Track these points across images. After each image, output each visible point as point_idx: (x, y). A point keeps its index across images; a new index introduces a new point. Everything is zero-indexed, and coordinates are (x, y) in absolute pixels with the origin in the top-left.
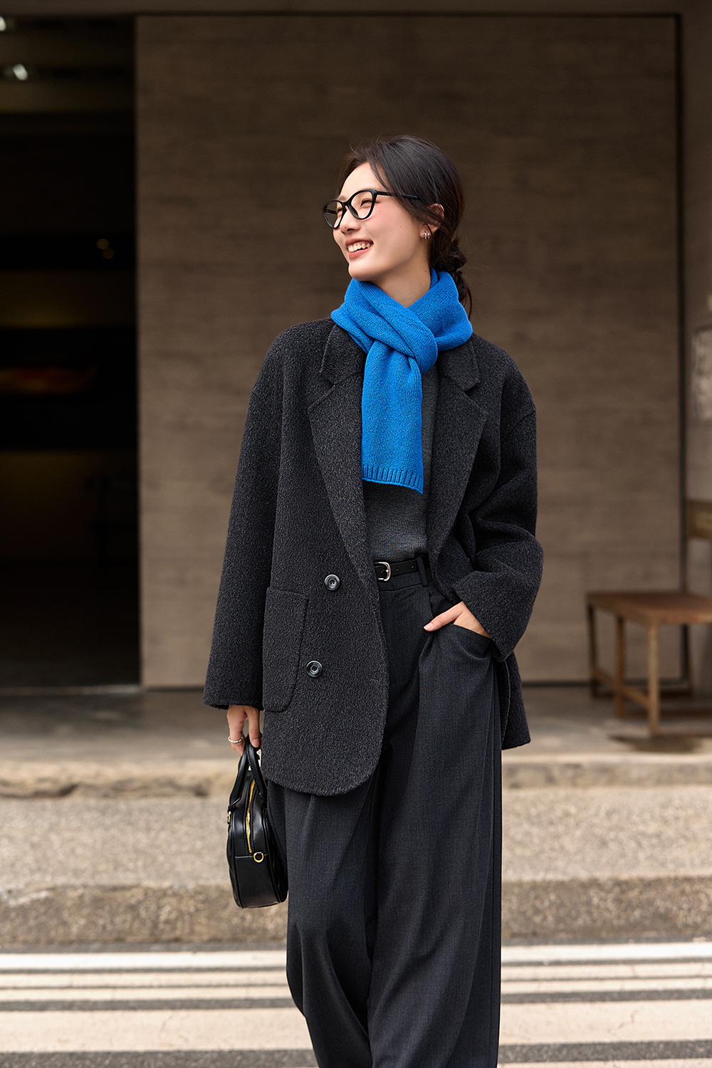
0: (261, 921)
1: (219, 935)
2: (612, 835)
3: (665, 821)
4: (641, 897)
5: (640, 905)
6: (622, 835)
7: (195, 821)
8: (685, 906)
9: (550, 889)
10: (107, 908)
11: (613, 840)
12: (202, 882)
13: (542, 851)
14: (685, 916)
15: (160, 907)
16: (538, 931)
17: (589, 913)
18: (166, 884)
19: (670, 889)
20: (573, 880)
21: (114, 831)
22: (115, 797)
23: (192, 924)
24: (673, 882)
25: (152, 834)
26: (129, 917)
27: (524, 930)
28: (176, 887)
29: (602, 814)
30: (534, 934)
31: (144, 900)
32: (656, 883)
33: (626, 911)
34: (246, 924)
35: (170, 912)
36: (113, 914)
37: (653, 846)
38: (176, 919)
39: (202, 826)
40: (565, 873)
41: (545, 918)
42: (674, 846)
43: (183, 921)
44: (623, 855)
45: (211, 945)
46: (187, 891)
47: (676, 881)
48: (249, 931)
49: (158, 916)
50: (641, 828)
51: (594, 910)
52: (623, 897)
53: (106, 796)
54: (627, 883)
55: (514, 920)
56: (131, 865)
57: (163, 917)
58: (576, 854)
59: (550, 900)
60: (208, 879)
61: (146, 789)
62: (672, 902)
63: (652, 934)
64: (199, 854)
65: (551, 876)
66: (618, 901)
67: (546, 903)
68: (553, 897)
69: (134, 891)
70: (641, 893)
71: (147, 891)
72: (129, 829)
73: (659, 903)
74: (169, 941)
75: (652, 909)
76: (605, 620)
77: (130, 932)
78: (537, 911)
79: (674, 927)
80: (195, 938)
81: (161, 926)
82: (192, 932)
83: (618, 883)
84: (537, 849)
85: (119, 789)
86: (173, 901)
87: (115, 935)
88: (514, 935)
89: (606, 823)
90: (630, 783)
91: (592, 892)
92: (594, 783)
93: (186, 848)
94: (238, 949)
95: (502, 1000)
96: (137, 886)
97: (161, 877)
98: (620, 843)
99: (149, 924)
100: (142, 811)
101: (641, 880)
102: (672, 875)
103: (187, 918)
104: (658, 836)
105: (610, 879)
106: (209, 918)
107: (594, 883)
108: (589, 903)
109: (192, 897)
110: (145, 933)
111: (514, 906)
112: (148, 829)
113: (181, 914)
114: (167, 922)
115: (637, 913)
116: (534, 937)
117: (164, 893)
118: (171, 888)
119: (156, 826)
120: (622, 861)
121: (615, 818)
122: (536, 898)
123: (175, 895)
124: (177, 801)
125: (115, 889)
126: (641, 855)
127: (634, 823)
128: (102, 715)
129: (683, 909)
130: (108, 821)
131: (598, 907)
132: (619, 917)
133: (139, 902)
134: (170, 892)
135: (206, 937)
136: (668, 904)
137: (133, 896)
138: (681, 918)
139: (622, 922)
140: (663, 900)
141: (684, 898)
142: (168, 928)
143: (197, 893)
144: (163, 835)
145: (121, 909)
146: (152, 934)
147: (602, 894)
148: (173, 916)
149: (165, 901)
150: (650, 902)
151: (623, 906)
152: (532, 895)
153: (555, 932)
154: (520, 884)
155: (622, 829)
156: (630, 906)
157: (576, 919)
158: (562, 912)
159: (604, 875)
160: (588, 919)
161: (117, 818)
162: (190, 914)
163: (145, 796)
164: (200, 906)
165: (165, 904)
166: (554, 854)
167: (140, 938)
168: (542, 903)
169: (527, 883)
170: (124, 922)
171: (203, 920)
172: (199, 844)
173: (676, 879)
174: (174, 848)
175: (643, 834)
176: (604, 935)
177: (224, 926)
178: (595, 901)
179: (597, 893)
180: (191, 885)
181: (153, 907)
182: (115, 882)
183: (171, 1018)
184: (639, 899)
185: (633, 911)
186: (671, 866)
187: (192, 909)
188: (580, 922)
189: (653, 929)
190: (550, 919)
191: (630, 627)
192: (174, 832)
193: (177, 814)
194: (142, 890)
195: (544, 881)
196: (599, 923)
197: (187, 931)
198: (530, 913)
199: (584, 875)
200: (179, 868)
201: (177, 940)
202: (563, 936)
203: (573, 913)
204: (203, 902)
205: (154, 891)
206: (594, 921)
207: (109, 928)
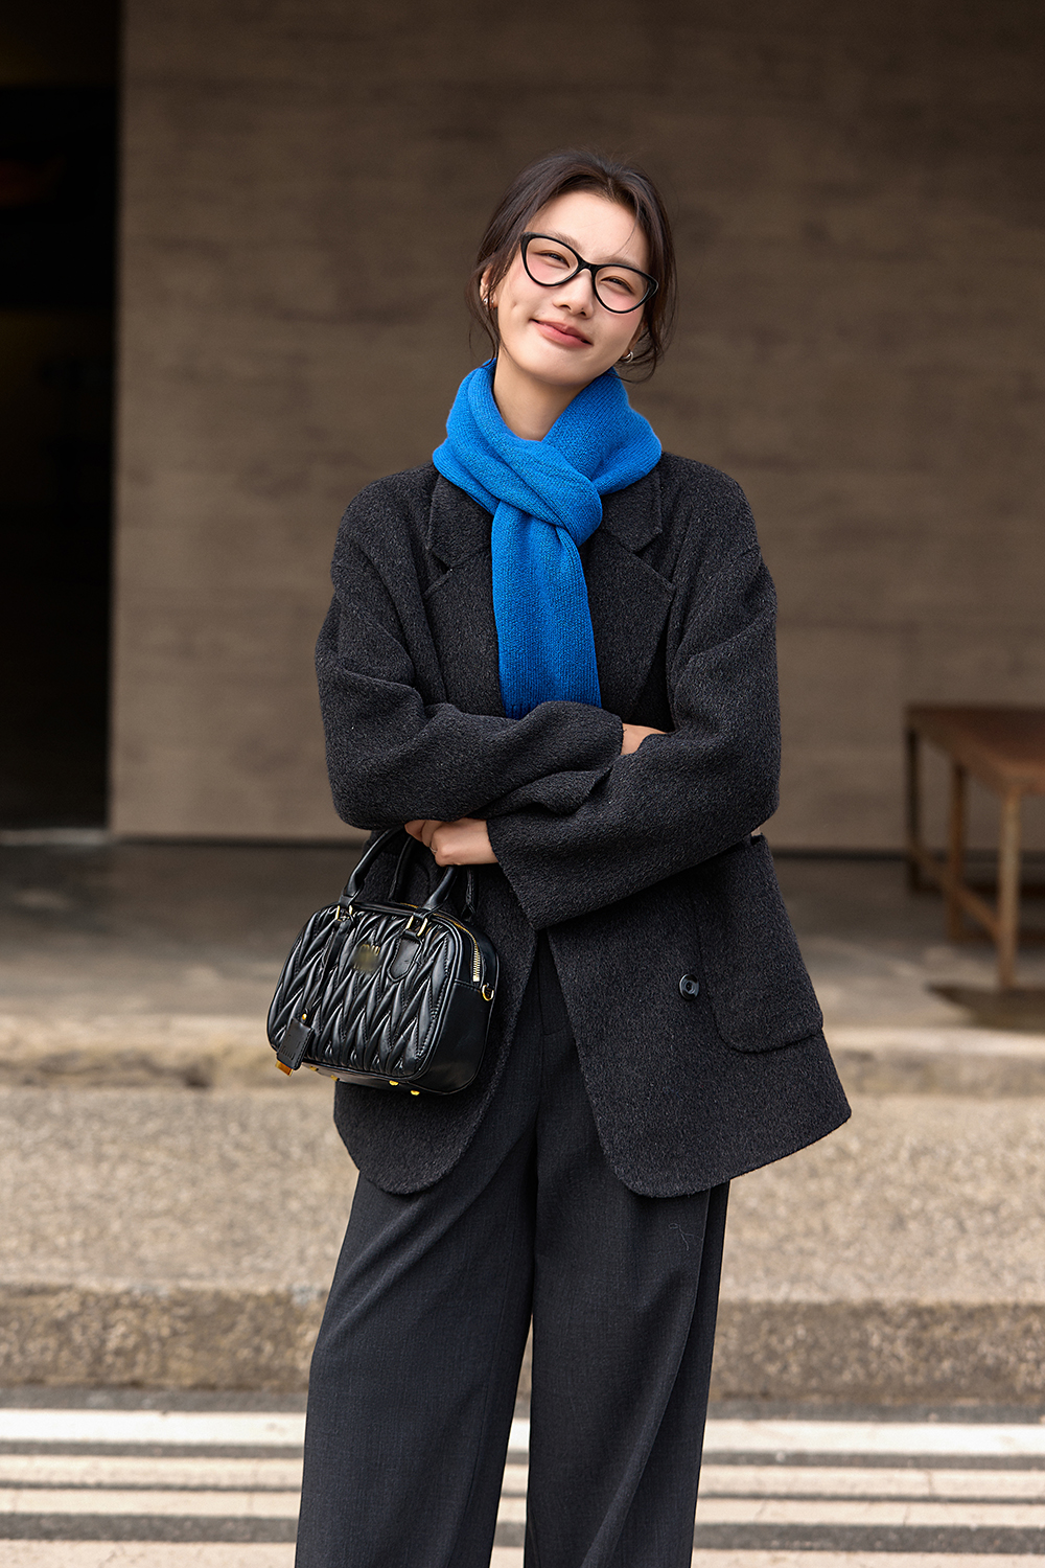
0: (289, 1354)
1: (213, 1379)
2: (916, 1203)
3: (1011, 1177)
4: (956, 1338)
5: (953, 1352)
6: (932, 1204)
7: (183, 1142)
8: (1031, 1355)
9: (796, 1318)
10: (15, 1325)
11: (915, 1216)
12: (186, 1284)
13: (788, 1238)
14: (1030, 1374)
15: (107, 1327)
16: (773, 1389)
17: (864, 1362)
18: (120, 1286)
19: (1004, 1324)
20: (838, 1303)
21: (37, 1162)
22: (44, 1086)
23: (164, 1357)
24: (1010, 1312)
25: (105, 1167)
26: (52, 1342)
27: (747, 1388)
28: (137, 1292)
29: (904, 1155)
30: (765, 1395)
31: (80, 1314)
32: (981, 1314)
33: (926, 1360)
34: (263, 1360)
35: (125, 1336)
36: (24, 1335)
37: (985, 1233)
38: (136, 1348)
39: (194, 1154)
40: (824, 1289)
41: (785, 1368)
42: (1022, 1233)
43: (149, 1352)
44: (930, 1253)
45: (197, 1396)
46: (157, 1299)
47: (1016, 1311)
48: (268, 1373)
49: (103, 1342)
50: (968, 1189)
51: (872, 1356)
52: (926, 1336)
53: (28, 1082)
54: (931, 1311)
55: (731, 1369)
56: (61, 1241)
57: (113, 1342)
58: (848, 1245)
59: (795, 1337)
60: (200, 1277)
61: (101, 1070)
62: (1008, 1349)
63: (970, 1403)
64: (185, 1220)
65: (800, 1294)
66: (915, 1342)
67: (789, 1342)
68: (801, 1331)
69: (63, 1296)
70: (955, 1329)
71: (85, 1297)
72: (64, 1156)
73: (985, 1348)
74: (123, 1386)
75: (972, 1359)
76: (935, 766)
77: (54, 1368)
78: (772, 1355)
79: (1010, 1390)
80: (169, 1382)
81: (109, 1359)
82: (164, 1371)
83: (916, 1311)
84: (782, 1230)
85: (52, 1070)
86: (131, 1315)
87: (27, 1373)
88: (729, 1396)
89: (909, 1178)
90: (956, 1089)
91: (870, 1326)
92: (895, 1089)
93: (161, 1205)
94: (243, 1407)
95: (696, 1539)
96: (69, 1288)
97: (112, 1271)
98: (929, 1222)
99: (87, 1355)
100: (90, 1115)
101: (957, 1307)
102: (1010, 1299)
103: (155, 1346)
104: (994, 1209)
105: (902, 1303)
106: (195, 1347)
107: (874, 1310)
108: (863, 1344)
109: (165, 1310)
110: (79, 1371)
111: (733, 1346)
112: (99, 1158)
113: (145, 1340)
114: (118, 1352)
115: (947, 1365)
116: (765, 1403)
117: (115, 1302)
118: (128, 1293)
119: (111, 1150)
120: (928, 1264)
121: (925, 1164)
122: (772, 1331)
123: (134, 1305)
124: (154, 1095)
125: (30, 1292)
126: (962, 1253)
127: (957, 1179)
128: (35, 899)
129: (1026, 1361)
130: (28, 1139)
131: (879, 1352)
132: (914, 1371)
133: (71, 1317)
134: (125, 1301)
135: (188, 1382)
136: (1001, 1351)
137: (60, 1306)
138: (1023, 1376)
139: (920, 1380)
140: (992, 1344)
141: (1029, 1342)
142: (120, 1362)
143: (176, 1303)
144: (123, 1172)
145: (39, 1328)
146: (91, 1374)
147: (888, 1330)
148: (131, 1342)
149: (118, 1314)
150: (971, 1347)
151: (923, 1352)
152: (765, 1326)
153: (802, 1392)
154: (744, 1307)
155: (933, 1190)
156: (935, 1353)
157: (840, 1371)
158: (815, 1359)
159: (892, 1294)
160: (861, 1373)
161: (45, 1131)
162: (162, 1341)
163: (98, 1084)
164: (180, 1325)
165: (117, 1321)
166: (809, 1244)
167: (71, 1379)
168: (782, 1341)
169: (758, 1304)
170: (44, 1349)
171: (184, 1351)
172: (185, 1196)
173: (1016, 1307)
174: (140, 1202)
175: (970, 1203)
176: (887, 1401)
177: (222, 1362)
178: (875, 1340)
179: (877, 1328)
180: (165, 1288)
181: (96, 1326)
182: (31, 1279)
183: (114, 1555)
184: (952, 1340)
185: (940, 1360)
186: (1009, 1279)
187: (165, 1332)
188: (847, 1376)
189: (975, 1395)
190: (795, 1369)
191: (976, 794)
192: (143, 1164)
193: (152, 1126)
194: (76, 1296)
195: (786, 1302)
196: (879, 1381)
197: (154, 1368)
198: (759, 1357)
199: (857, 1294)
200: (146, 1251)
201: (136, 1384)
202: (815, 1399)
203: (836, 1360)
204: (186, 1319)
205: (98, 1298)
206: (870, 1376)
207: (17, 1359)
